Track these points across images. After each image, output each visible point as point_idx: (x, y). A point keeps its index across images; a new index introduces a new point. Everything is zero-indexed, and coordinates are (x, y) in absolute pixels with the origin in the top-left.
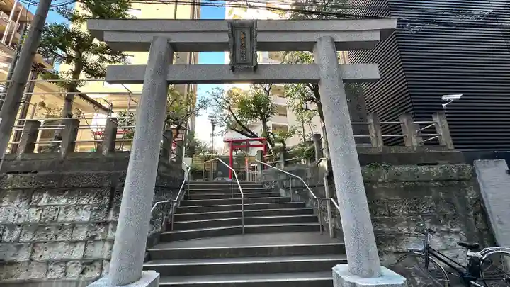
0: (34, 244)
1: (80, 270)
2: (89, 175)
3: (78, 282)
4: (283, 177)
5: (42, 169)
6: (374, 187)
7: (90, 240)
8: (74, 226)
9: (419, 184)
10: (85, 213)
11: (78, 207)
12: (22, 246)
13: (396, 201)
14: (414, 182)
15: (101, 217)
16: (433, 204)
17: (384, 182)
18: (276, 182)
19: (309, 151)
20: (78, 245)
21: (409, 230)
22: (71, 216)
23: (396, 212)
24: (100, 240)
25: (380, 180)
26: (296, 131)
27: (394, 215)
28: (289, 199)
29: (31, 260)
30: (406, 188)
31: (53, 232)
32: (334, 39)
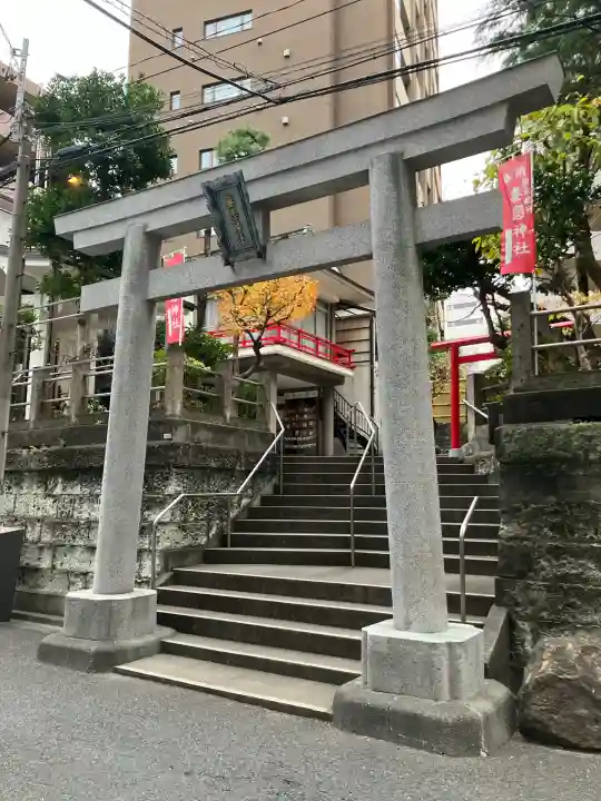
0: (54, 547)
8: (90, 525)
11: (92, 499)
12: (43, 548)
22: (86, 511)
29: (54, 567)
32: (402, 154)
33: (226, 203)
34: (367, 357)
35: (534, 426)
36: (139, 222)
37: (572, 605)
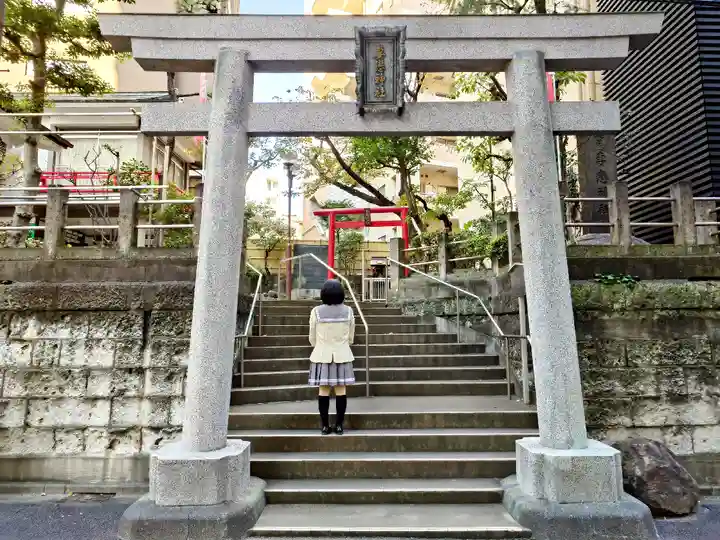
0: (28, 400)
1: (107, 443)
2: (104, 289)
3: (106, 460)
4: (442, 294)
5: (19, 276)
6: (606, 317)
7: (117, 397)
8: (87, 373)
9: (686, 313)
10: (104, 352)
11: (90, 343)
12: (7, 403)
13: (642, 343)
14: (678, 309)
15: (132, 360)
16: (707, 349)
17: (623, 310)
18: (428, 303)
19: (497, 245)
20: (100, 403)
21: (658, 390)
22: (80, 358)
23: (639, 362)
24: (135, 397)
25: (616, 306)
26: (475, 193)
27: (636, 366)
28: (454, 338)
29: (27, 425)
30: (662, 320)
31: (55, 383)
32: (543, 54)
36: (240, 47)
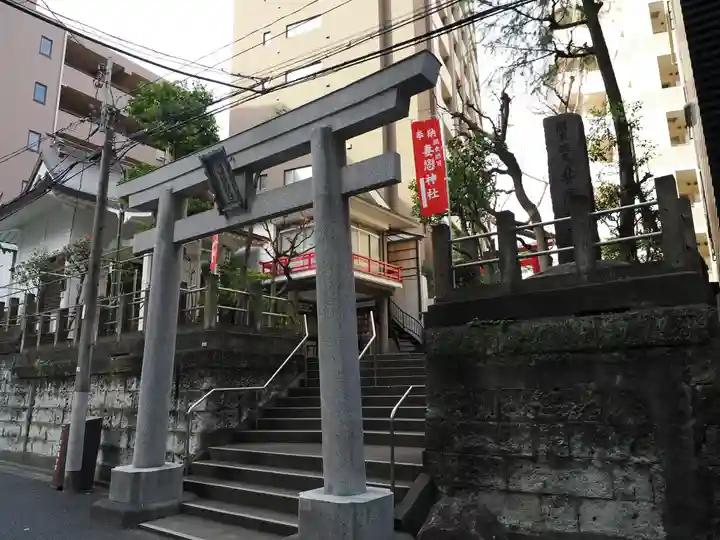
9: (569, 357)
13: (516, 393)
14: (560, 352)
16: (596, 401)
21: (534, 449)
25: (489, 352)
32: (330, 129)
33: (216, 170)
34: (414, 272)
35: (448, 329)
36: (168, 185)
37: (475, 472)
